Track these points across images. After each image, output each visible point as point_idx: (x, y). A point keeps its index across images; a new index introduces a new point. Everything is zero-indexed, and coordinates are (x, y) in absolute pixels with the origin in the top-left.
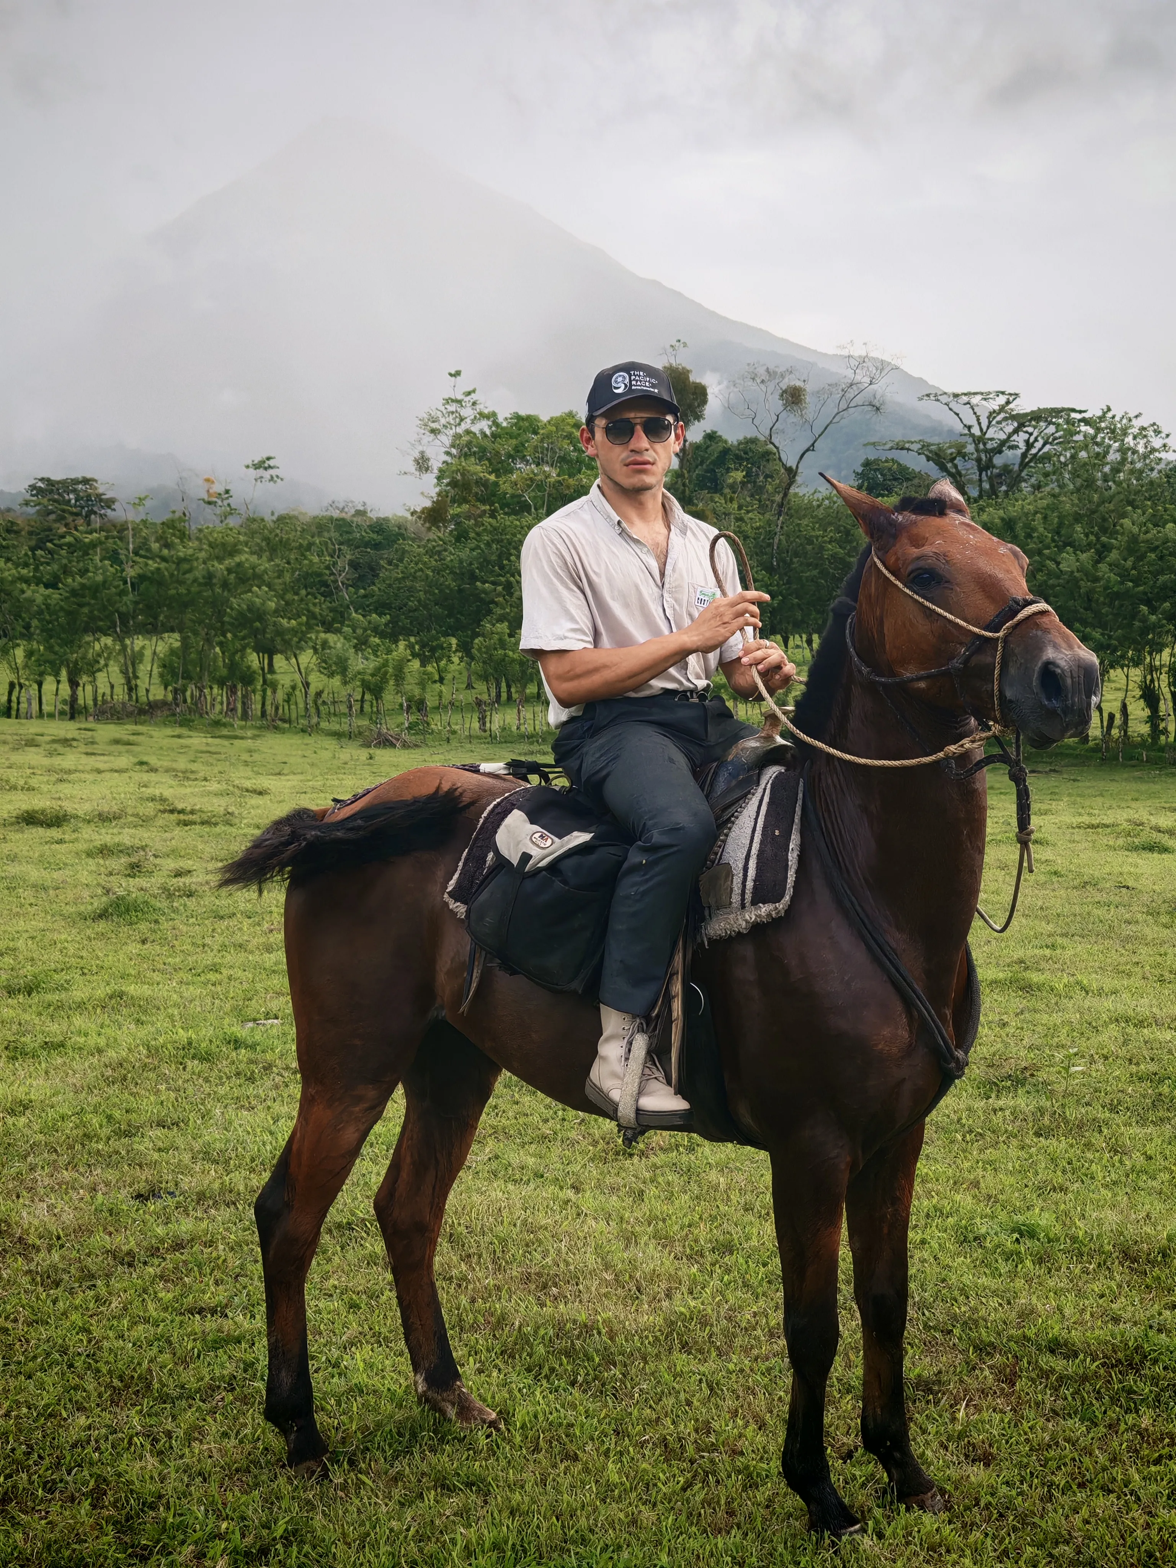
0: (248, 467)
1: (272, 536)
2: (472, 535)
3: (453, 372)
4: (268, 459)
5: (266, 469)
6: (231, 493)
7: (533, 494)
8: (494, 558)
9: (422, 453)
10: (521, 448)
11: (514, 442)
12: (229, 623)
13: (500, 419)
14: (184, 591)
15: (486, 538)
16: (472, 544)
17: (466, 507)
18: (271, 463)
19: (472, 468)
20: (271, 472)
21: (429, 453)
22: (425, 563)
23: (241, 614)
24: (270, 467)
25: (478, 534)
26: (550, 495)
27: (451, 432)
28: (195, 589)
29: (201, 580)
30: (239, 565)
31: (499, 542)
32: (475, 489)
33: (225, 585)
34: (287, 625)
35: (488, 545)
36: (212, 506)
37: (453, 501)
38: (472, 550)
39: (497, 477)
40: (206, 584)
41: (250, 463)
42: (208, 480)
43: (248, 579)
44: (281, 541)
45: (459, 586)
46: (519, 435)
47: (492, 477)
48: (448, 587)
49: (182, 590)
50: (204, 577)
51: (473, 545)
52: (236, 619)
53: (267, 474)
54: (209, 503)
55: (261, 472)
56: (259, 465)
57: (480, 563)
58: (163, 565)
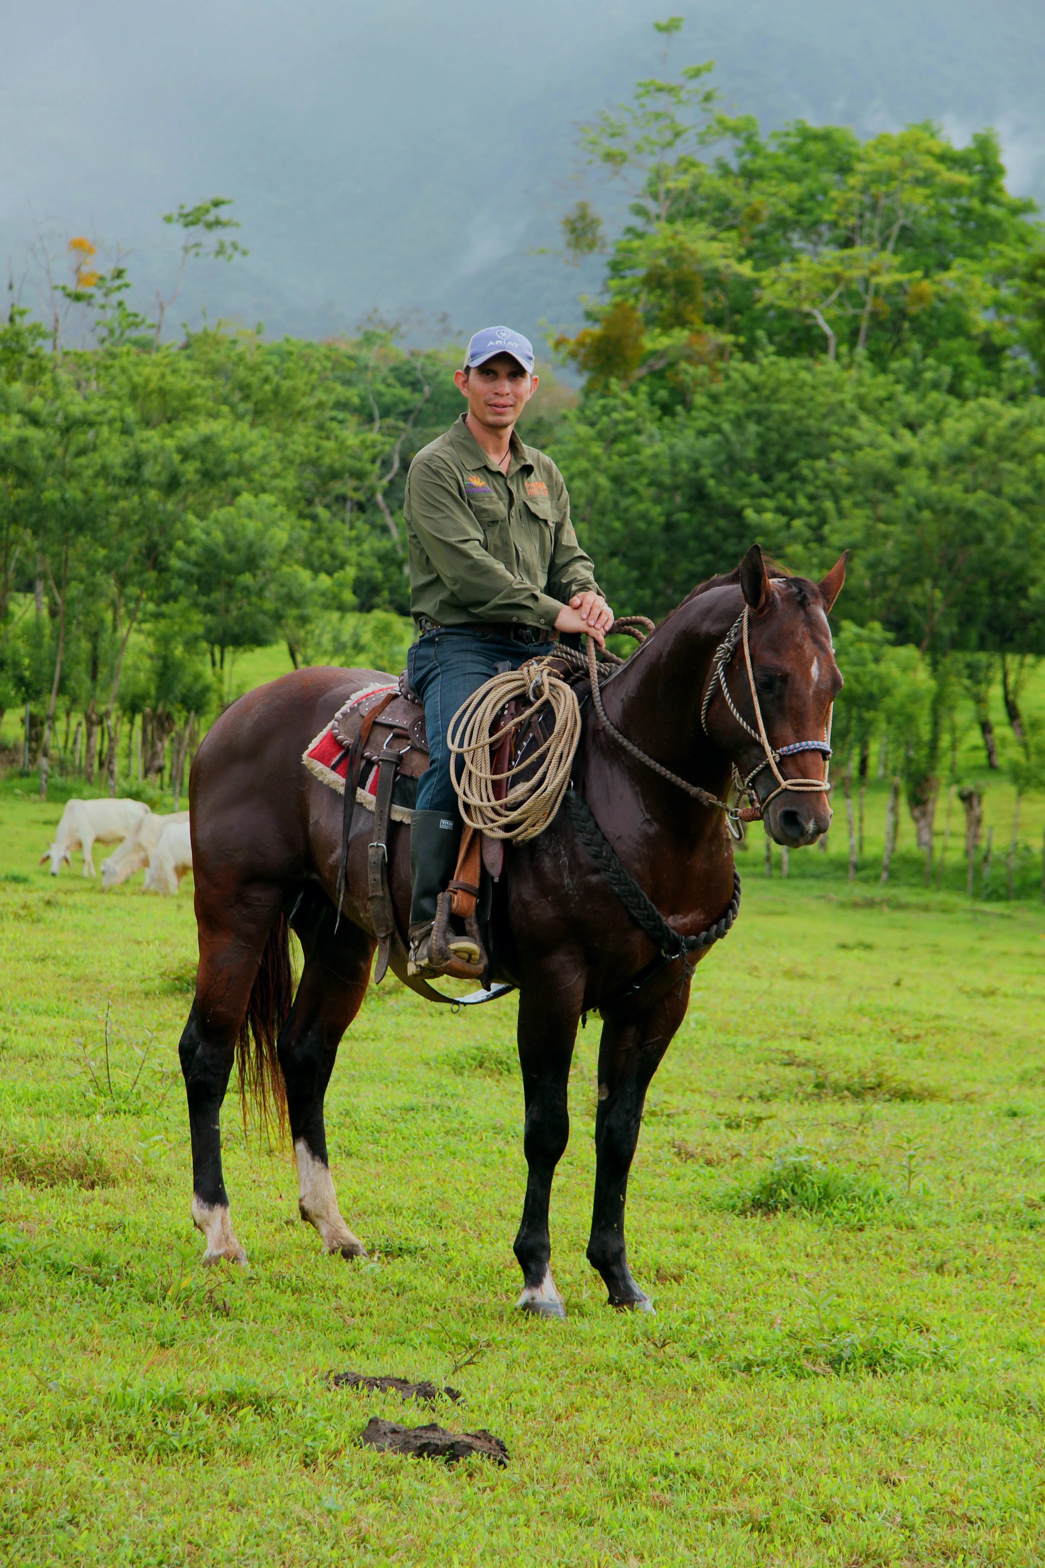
0: (168, 219)
1: (255, 380)
2: (700, 400)
3: (664, 22)
4: (217, 204)
5: (210, 226)
6: (127, 278)
7: (834, 312)
8: (750, 454)
9: (583, 208)
10: (808, 205)
11: (795, 190)
12: (181, 574)
13: (761, 139)
14: (79, 495)
15: (734, 406)
16: (703, 420)
17: (680, 336)
18: (223, 213)
19: (702, 248)
20: (218, 234)
21: (596, 210)
22: (595, 460)
23: (210, 553)
24: (218, 223)
25: (715, 398)
26: (874, 315)
27: (652, 162)
28: (100, 489)
29: (119, 472)
30: (207, 441)
31: (760, 418)
32: (704, 297)
33: (172, 485)
34: (309, 584)
35: (738, 423)
36: (81, 305)
37: (650, 321)
38: (702, 433)
39: (756, 268)
40: (129, 482)
41: (175, 212)
42: (78, 245)
43: (225, 476)
44: (276, 392)
45: (669, 515)
46: (806, 173)
47: (746, 269)
48: (643, 516)
49: (74, 492)
50: (125, 465)
51: (701, 424)
52: (196, 564)
53: (211, 239)
54: (78, 297)
55: (198, 230)
56: (191, 219)
57: (719, 467)
58: (31, 432)
